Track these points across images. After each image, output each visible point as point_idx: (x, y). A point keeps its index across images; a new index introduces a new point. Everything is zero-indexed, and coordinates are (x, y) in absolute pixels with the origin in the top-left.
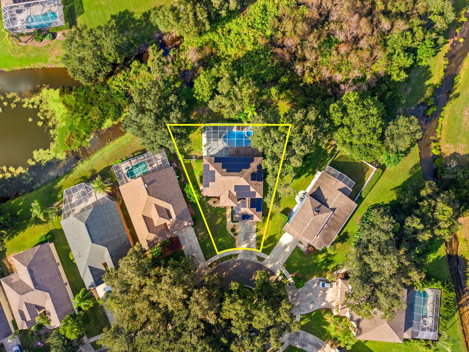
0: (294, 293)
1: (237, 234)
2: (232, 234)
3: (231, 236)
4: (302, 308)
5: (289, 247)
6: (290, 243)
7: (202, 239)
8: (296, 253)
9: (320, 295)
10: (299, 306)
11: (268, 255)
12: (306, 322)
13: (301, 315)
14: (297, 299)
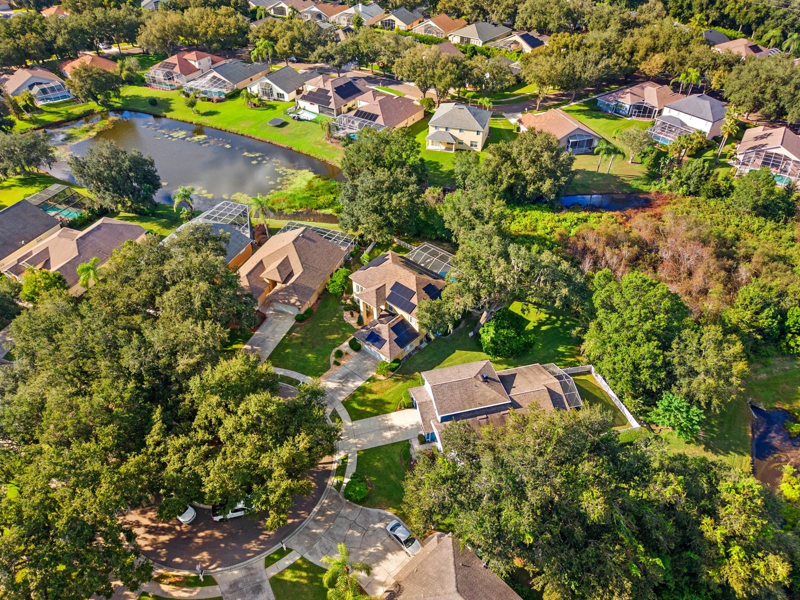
0: (329, 507)
1: (338, 364)
2: (333, 359)
3: (329, 361)
4: (316, 546)
5: (394, 432)
6: (401, 428)
7: (291, 340)
8: (398, 450)
9: (372, 550)
10: (315, 538)
11: (353, 420)
12: (295, 580)
13: (302, 558)
14: (326, 522)
